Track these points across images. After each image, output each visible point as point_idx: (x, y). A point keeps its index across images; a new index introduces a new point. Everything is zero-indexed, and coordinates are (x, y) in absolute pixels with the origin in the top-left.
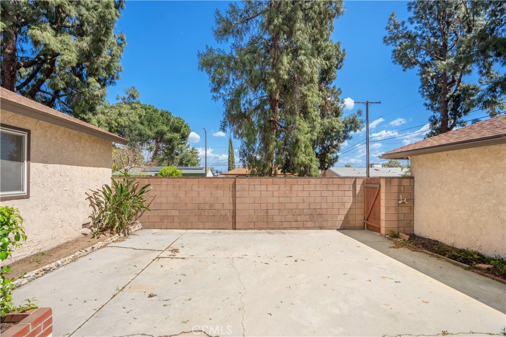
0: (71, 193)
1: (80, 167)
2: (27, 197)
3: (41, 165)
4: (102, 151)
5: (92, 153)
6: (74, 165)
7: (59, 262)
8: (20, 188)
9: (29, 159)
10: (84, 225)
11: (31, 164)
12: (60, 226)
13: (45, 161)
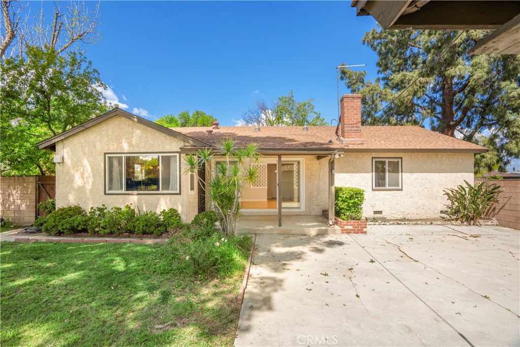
0: (430, 190)
1: (438, 174)
2: (401, 190)
3: (409, 174)
4: (460, 160)
5: (450, 163)
6: (432, 173)
7: (406, 223)
8: (398, 185)
9: (402, 172)
10: (442, 212)
11: (403, 174)
12: (422, 208)
13: (412, 172)
